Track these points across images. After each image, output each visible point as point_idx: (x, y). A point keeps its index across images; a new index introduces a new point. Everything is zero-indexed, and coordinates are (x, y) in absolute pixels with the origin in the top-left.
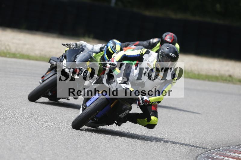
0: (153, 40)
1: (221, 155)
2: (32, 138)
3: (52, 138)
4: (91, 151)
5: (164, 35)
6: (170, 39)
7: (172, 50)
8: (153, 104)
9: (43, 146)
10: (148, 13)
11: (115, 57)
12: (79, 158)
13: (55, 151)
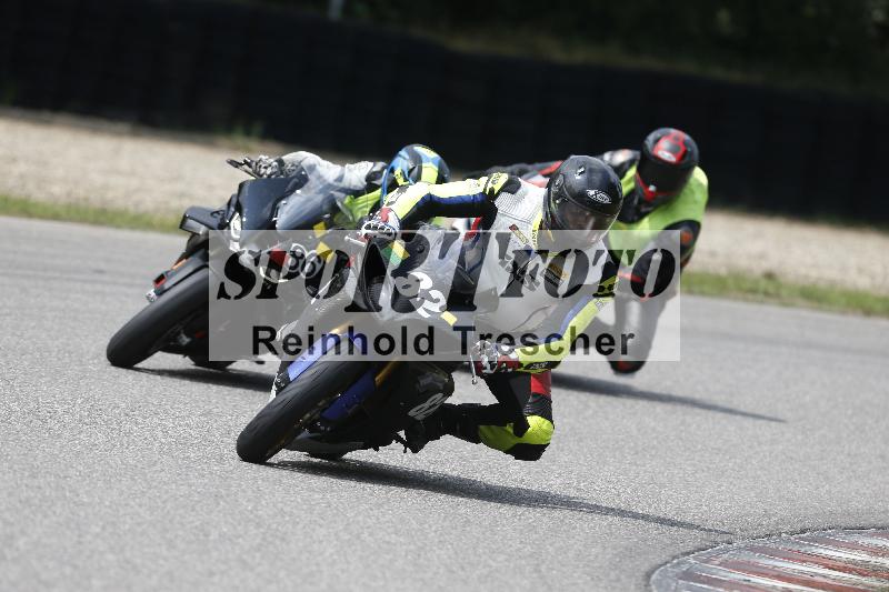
0: (612, 156)
1: (737, 566)
2: (40, 506)
3: (114, 507)
4: (258, 555)
5: (651, 137)
6: (671, 151)
7: (597, 178)
8: (533, 371)
9: (80, 536)
11: (392, 203)
13: (128, 554)
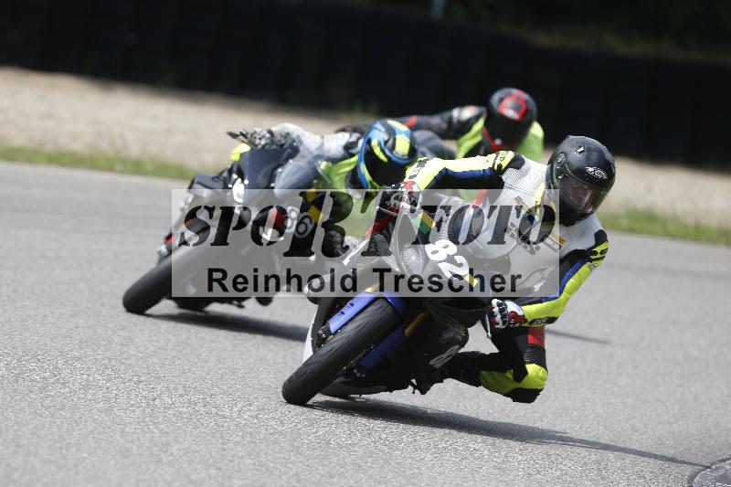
0: (460, 113)
5: (496, 97)
6: (516, 109)
7: (594, 156)
8: (535, 325)
9: (224, 444)
10: (543, 39)
11: (415, 176)
12: (335, 480)
13: (263, 459)
